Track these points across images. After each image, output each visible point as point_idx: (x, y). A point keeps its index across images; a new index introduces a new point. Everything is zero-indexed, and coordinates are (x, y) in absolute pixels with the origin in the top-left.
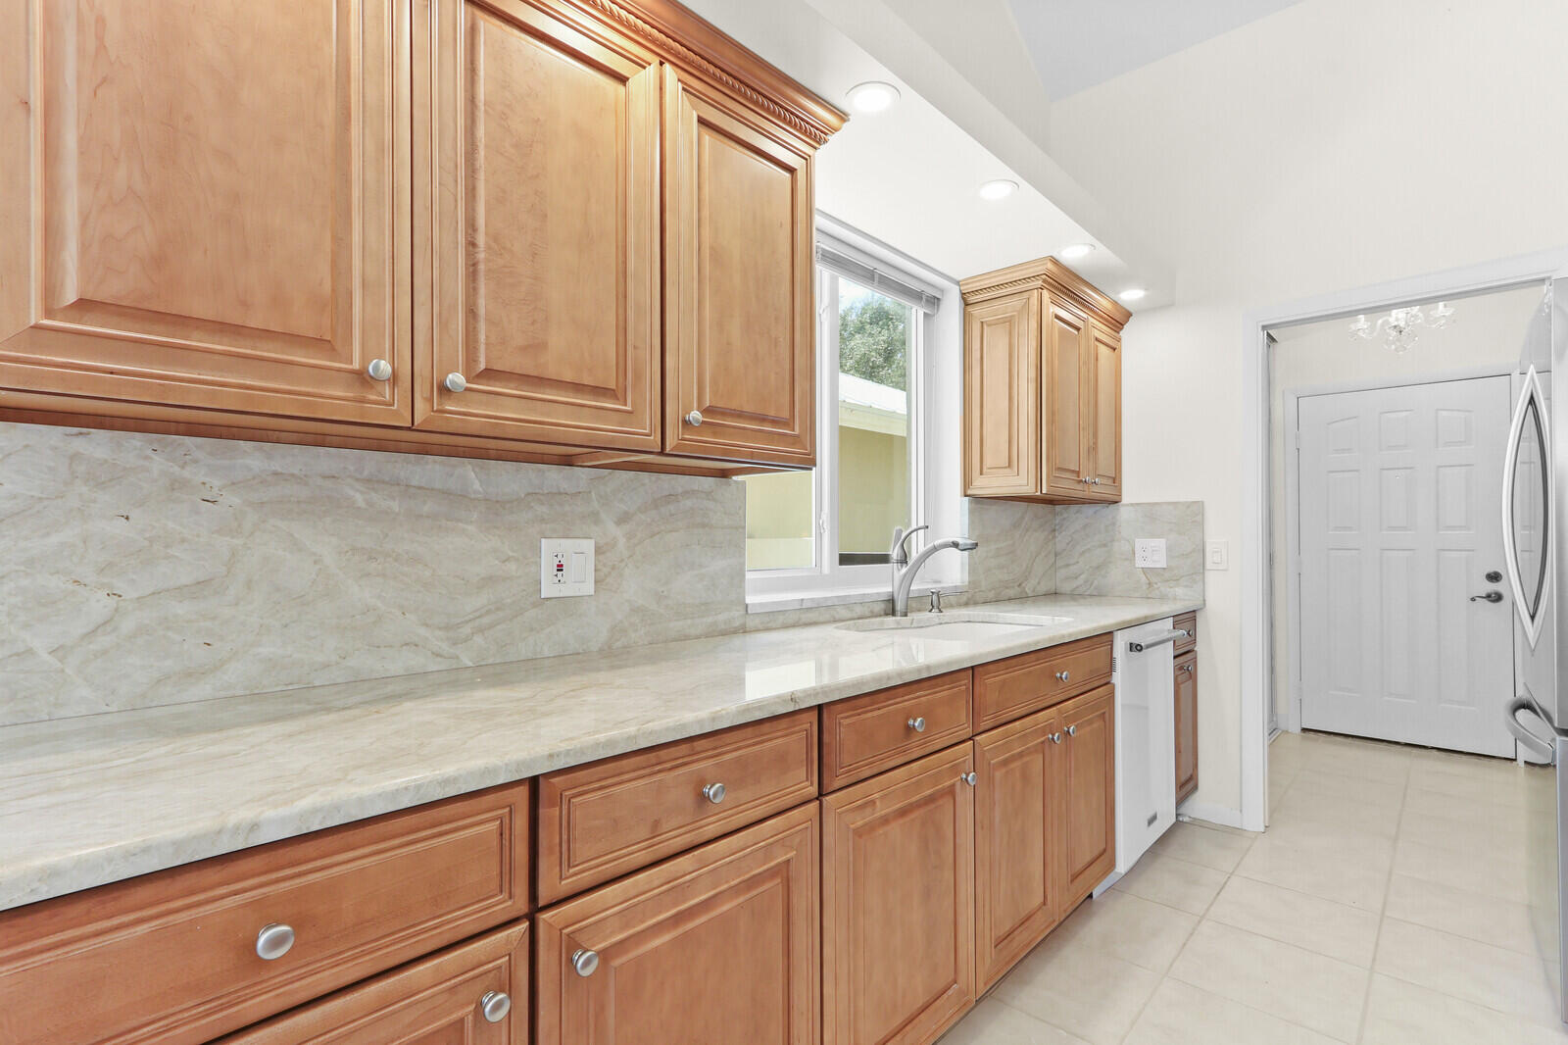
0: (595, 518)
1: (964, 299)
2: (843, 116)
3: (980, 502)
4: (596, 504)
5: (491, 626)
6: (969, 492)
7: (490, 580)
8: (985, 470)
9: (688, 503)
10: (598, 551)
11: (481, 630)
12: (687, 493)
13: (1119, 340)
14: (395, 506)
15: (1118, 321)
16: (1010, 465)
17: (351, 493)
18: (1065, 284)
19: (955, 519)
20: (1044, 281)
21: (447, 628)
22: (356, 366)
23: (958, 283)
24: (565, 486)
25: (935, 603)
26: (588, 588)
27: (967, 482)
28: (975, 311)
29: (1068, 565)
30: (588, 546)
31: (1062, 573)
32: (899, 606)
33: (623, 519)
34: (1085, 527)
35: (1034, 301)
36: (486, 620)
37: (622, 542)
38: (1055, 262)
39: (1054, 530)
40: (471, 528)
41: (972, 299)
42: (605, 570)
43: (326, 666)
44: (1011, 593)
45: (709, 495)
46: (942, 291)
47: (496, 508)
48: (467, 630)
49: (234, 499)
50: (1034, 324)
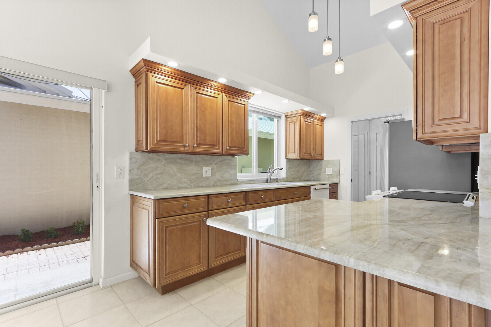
0: (211, 164)
1: (286, 117)
2: (253, 94)
3: (289, 160)
4: (212, 162)
5: (196, 181)
6: (287, 158)
7: (196, 174)
8: (290, 153)
9: (227, 161)
10: (212, 169)
11: (194, 181)
12: (227, 159)
13: (323, 124)
14: (183, 162)
15: (322, 120)
16: (294, 152)
17: (178, 160)
18: (307, 115)
19: (283, 163)
20: (301, 114)
21: (190, 181)
22: (184, 145)
23: (284, 113)
24: (207, 158)
25: (277, 181)
26: (210, 175)
27: (286, 156)
28: (288, 119)
29: (312, 174)
30: (210, 168)
31: (311, 176)
32: (269, 181)
33: (216, 164)
34: (316, 165)
35: (299, 118)
36: (195, 180)
37: (216, 168)
38: (303, 110)
39: (310, 166)
40: (193, 165)
41: (288, 117)
42: (213, 172)
43: (175, 185)
44: (298, 180)
45: (231, 160)
46: (281, 115)
47: (197, 163)
48: (193, 181)
49: (164, 161)
50: (299, 123)
